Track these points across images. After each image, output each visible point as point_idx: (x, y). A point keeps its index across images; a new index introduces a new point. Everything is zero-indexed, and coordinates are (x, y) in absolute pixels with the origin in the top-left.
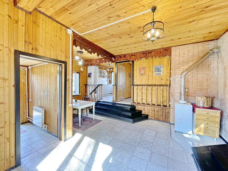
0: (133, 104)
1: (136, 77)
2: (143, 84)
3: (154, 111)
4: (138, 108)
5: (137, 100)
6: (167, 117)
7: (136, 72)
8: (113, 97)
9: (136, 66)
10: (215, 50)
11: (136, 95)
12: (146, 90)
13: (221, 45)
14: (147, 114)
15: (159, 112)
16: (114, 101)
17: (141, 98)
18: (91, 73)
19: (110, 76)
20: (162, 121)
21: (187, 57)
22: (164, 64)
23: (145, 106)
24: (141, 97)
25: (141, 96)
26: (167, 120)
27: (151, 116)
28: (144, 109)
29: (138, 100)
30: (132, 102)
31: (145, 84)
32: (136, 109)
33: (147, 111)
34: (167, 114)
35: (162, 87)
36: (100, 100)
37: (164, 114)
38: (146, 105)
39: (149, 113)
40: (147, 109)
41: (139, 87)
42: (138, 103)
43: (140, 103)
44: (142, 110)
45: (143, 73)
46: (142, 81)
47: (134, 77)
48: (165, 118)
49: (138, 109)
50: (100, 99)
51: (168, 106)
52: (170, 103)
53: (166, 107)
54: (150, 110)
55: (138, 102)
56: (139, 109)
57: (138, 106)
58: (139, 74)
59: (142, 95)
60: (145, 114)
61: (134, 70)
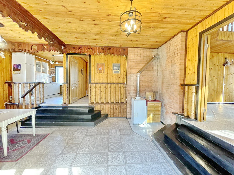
0: (91, 105)
1: (94, 74)
2: (102, 82)
3: (113, 109)
4: (97, 108)
6: (124, 113)
7: (94, 68)
8: (64, 99)
9: (94, 62)
10: (157, 57)
11: (95, 95)
12: (105, 88)
13: (160, 53)
14: (106, 113)
15: (118, 109)
16: (65, 103)
17: (99, 97)
19: (52, 71)
20: (120, 117)
21: (140, 59)
22: (121, 63)
23: (105, 105)
26: (124, 115)
27: (110, 115)
28: (103, 109)
29: (97, 99)
30: (90, 102)
31: (104, 82)
32: (94, 110)
33: (106, 110)
34: (124, 110)
35: (120, 85)
36: (41, 105)
37: (122, 110)
39: (108, 112)
40: (106, 108)
41: (97, 85)
44: (101, 109)
45: (101, 70)
46: (100, 79)
47: (92, 74)
48: (122, 114)
49: (96, 110)
50: (41, 103)
51: (125, 102)
52: (127, 100)
53: (123, 104)
54: (110, 108)
55: (97, 102)
56: (98, 110)
57: (96, 106)
58: (98, 71)
59: (101, 94)
60: (105, 113)
61: (92, 66)
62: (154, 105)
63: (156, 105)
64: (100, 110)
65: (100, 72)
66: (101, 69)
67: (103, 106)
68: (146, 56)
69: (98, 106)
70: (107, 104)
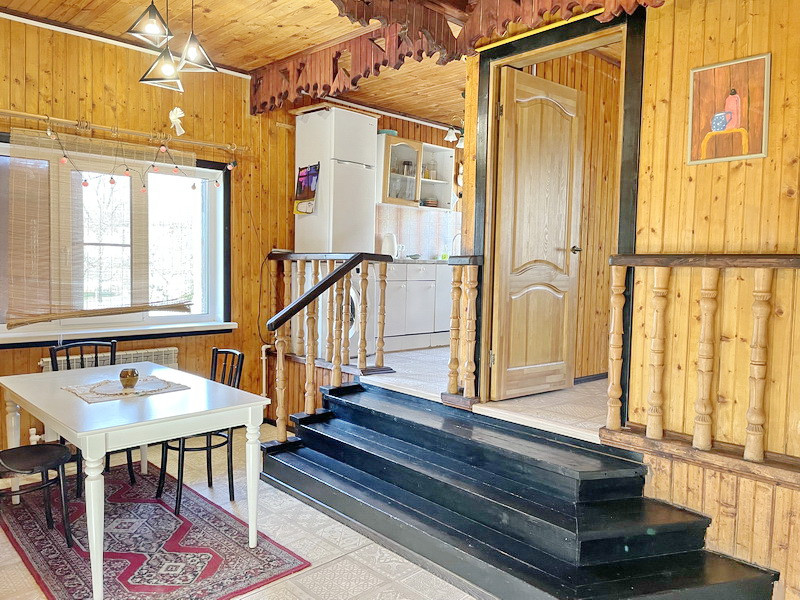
0: (621, 440)
1: (659, 176)
2: (734, 246)
5: (662, 410)
7: (661, 126)
9: (665, 68)
11: (656, 359)
12: (760, 311)
14: (762, 564)
16: (461, 391)
17: (698, 387)
18: (315, 170)
23: (747, 473)
24: (704, 380)
25: (704, 365)
28: (732, 508)
29: (675, 403)
30: (612, 418)
32: (649, 492)
33: (761, 526)
36: (364, 380)
38: (756, 469)
39: (778, 555)
40: (763, 510)
41: (683, 275)
42: (667, 435)
43: (686, 441)
44: (709, 510)
45: (731, 128)
46: (717, 216)
47: (643, 177)
49: (664, 498)
50: (366, 372)
55: (675, 424)
56: (678, 502)
57: (666, 464)
58: (698, 135)
59: (714, 359)
60: (742, 556)
64: (694, 506)
65: (724, 146)
66: (727, 120)
67: (731, 478)
69: (680, 469)
70: (767, 472)
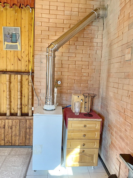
3: (4, 128)
6: (28, 136)
15: (13, 129)
21: (62, 17)
22: (23, 26)
26: (27, 142)
34: (28, 130)
35: (19, 76)
37: (23, 130)
48: (24, 139)
51: (30, 114)
52: (33, 109)
53: (27, 117)
62: (83, 125)
63: (87, 126)
68: (77, 10)
